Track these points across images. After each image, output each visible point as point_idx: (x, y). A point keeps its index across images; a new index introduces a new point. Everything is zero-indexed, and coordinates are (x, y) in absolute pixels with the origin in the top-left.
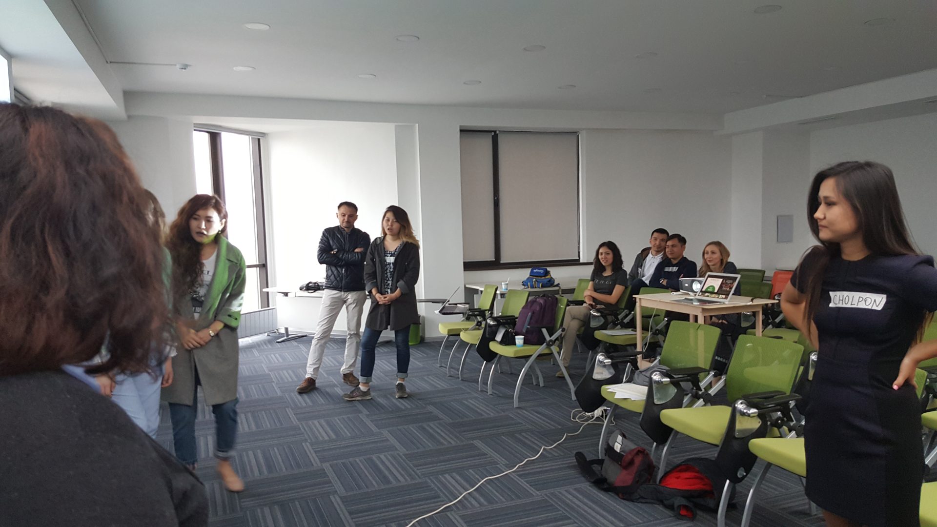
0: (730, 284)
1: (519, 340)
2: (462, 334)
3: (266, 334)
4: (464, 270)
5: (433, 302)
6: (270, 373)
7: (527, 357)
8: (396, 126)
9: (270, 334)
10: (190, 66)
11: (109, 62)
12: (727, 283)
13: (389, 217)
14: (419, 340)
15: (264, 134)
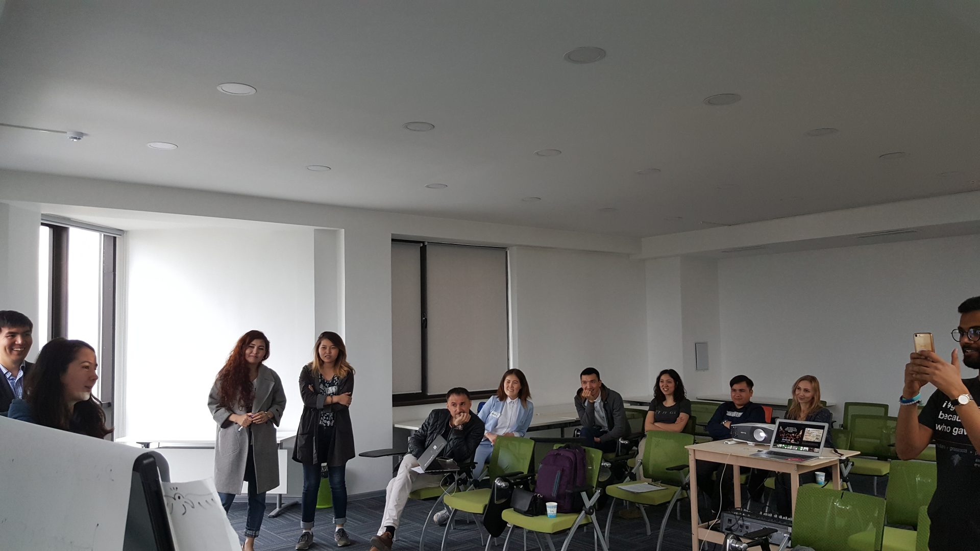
0: (794, 432)
1: (551, 507)
4: (394, 405)
7: (565, 532)
8: (315, 230)
10: (86, 135)
12: (787, 432)
13: (325, 344)
15: (121, 232)
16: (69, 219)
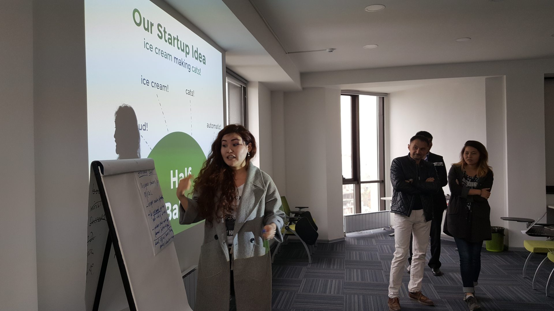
2: (548, 253)
3: (383, 229)
4: (547, 194)
6: (381, 261)
8: (486, 79)
9: (386, 229)
10: (335, 49)
11: (287, 53)
14: (503, 249)
15: (386, 94)
16: (358, 91)
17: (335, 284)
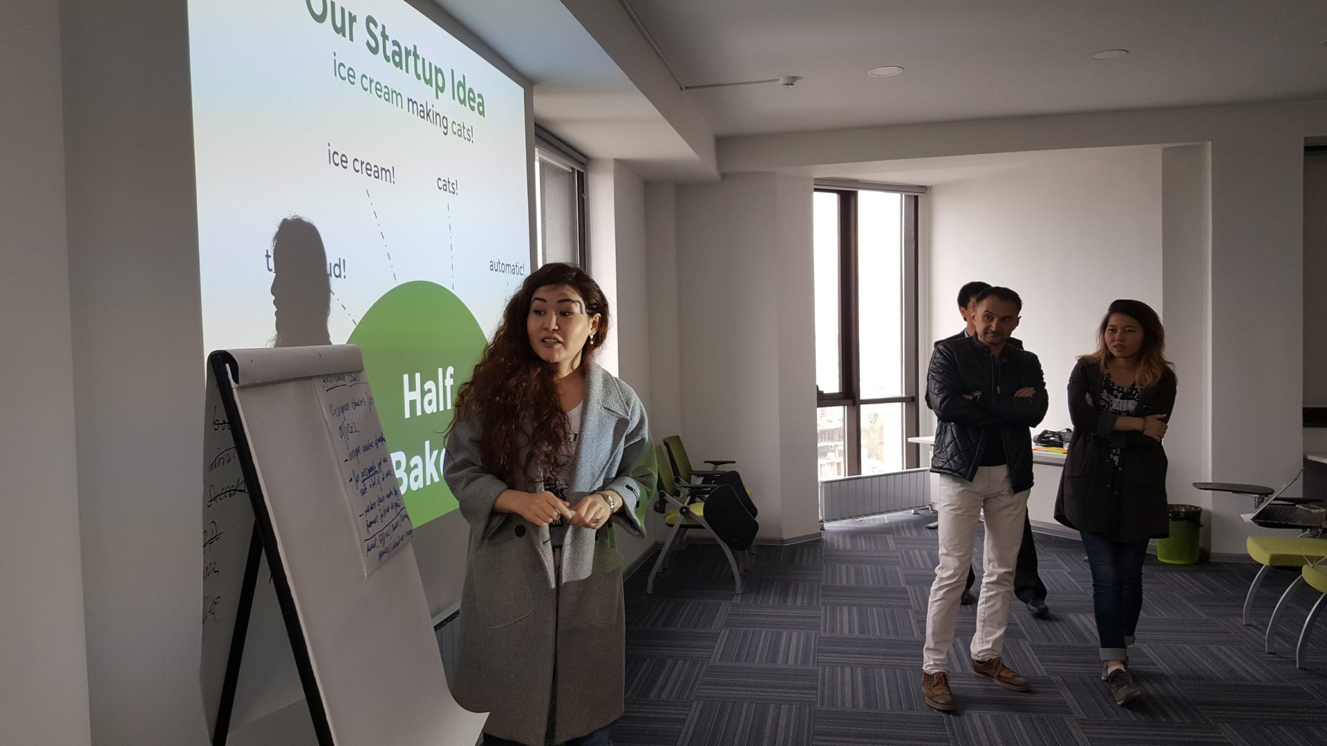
2: (1305, 569)
3: (913, 511)
4: (1304, 426)
5: (1234, 492)
6: (908, 587)
8: (1165, 150)
9: (920, 512)
11: (684, 88)
14: (1197, 558)
15: (924, 189)
16: (856, 181)
17: (798, 642)
